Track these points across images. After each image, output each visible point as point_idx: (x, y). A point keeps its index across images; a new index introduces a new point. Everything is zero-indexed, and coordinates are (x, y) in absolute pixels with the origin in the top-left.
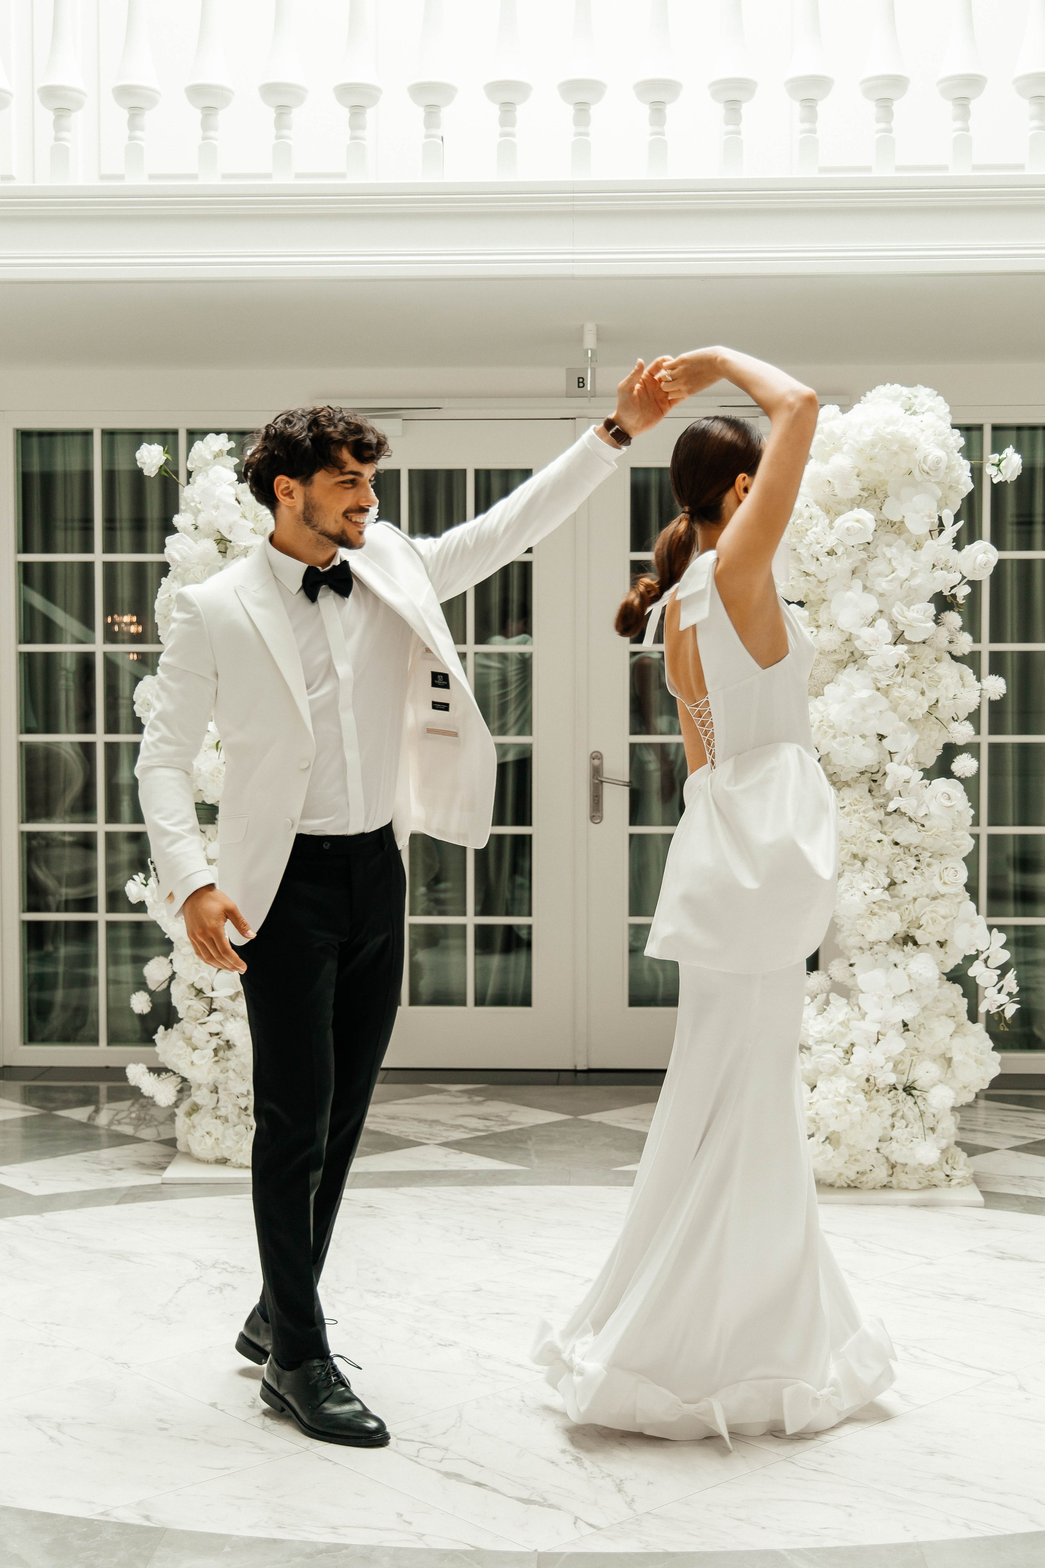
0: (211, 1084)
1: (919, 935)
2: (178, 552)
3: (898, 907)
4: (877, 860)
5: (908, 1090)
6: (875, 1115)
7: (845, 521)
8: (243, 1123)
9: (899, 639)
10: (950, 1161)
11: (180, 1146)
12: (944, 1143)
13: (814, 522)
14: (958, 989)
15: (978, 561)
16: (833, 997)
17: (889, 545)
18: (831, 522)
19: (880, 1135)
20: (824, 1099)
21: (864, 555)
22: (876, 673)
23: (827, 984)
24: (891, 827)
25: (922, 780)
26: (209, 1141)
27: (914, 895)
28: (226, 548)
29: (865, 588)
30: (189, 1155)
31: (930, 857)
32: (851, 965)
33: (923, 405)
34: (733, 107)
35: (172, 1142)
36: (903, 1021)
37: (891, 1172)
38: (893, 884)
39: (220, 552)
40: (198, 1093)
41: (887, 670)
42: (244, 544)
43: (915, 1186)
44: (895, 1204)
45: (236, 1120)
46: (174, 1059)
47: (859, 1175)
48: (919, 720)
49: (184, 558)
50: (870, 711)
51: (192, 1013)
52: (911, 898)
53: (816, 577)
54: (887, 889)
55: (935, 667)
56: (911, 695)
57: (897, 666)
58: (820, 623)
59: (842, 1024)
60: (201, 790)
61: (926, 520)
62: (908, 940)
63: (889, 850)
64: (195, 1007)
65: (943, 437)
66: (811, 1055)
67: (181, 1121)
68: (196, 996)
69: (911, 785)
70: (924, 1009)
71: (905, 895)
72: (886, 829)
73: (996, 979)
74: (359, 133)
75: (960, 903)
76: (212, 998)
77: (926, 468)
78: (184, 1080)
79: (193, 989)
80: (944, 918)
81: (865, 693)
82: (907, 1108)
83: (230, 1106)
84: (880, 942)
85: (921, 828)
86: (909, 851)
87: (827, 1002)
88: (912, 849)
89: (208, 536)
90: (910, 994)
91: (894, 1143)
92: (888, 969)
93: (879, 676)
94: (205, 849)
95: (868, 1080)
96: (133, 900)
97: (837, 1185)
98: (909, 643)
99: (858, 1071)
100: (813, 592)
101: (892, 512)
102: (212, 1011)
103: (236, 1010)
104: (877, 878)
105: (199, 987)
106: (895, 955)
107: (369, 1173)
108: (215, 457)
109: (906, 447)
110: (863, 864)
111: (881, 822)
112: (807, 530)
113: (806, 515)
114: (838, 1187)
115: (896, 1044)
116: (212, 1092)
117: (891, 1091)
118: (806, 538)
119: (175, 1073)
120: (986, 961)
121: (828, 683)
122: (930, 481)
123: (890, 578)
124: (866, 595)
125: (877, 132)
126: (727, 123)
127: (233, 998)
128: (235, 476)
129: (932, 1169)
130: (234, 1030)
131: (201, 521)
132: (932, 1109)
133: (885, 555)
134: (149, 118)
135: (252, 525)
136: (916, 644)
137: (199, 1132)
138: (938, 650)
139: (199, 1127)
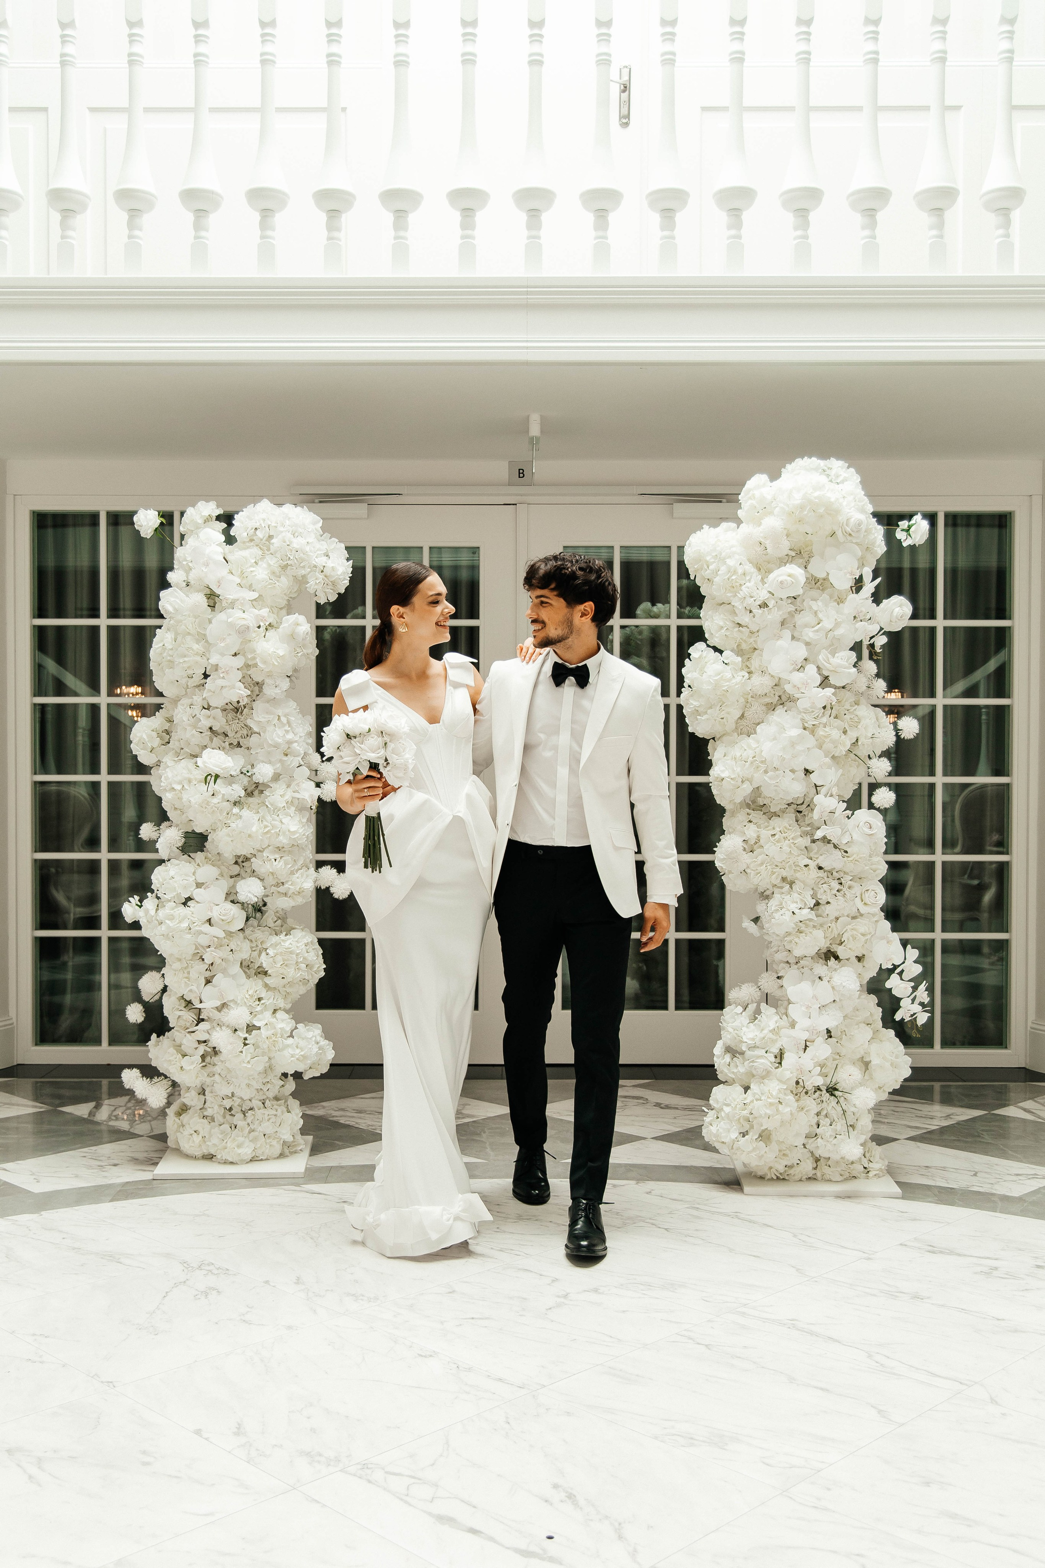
0: (199, 1086)
1: (840, 951)
2: (171, 604)
3: (821, 925)
4: (803, 882)
5: (832, 1090)
6: (802, 1113)
7: (779, 576)
8: (228, 1122)
9: (825, 682)
10: (867, 1155)
11: (171, 1143)
12: (863, 1138)
13: (748, 578)
14: (873, 999)
15: (895, 614)
16: (763, 1006)
17: (815, 600)
18: (763, 579)
19: (808, 1132)
20: (757, 1100)
21: (792, 608)
22: (803, 714)
23: (757, 995)
24: (816, 853)
26: (197, 1139)
27: (837, 914)
28: (215, 603)
29: (793, 638)
30: (178, 1151)
31: (851, 880)
32: (778, 978)
33: (838, 476)
34: (669, 215)
35: (163, 1138)
36: (827, 1029)
37: (816, 1166)
38: (817, 904)
39: (208, 606)
40: (187, 1095)
41: (813, 712)
42: (232, 597)
43: (840, 1178)
44: (822, 1196)
45: (222, 1120)
46: (165, 1065)
47: (787, 1169)
48: (840, 757)
49: (176, 610)
50: (799, 748)
51: (181, 1023)
52: (832, 917)
53: (748, 628)
54: (812, 909)
55: (855, 710)
56: (836, 734)
57: (824, 708)
58: (752, 669)
59: (773, 1031)
61: (848, 576)
62: (829, 955)
63: (814, 873)
64: (184, 1018)
65: (863, 504)
66: (744, 1060)
67: (171, 1123)
68: (185, 1007)
69: (836, 815)
70: (845, 1017)
71: (828, 915)
72: (812, 855)
73: (911, 990)
74: (335, 234)
75: (876, 921)
76: (200, 1009)
77: (848, 529)
78: (174, 1084)
79: (183, 1001)
80: (863, 935)
81: (795, 732)
82: (831, 1107)
83: (216, 1107)
84: (806, 957)
85: (845, 854)
86: (832, 874)
87: (758, 1012)
88: (834, 873)
89: (198, 591)
90: (834, 1004)
91: (819, 1140)
92: (813, 982)
93: (806, 717)
94: (194, 874)
95: (797, 1083)
96: (129, 919)
97: (769, 1177)
98: (836, 687)
99: (788, 1074)
100: (745, 641)
101: (818, 569)
102: (200, 1021)
103: (222, 1020)
104: (805, 900)
105: (188, 999)
106: (820, 969)
107: (342, 1167)
108: (205, 522)
109: (832, 511)
110: (791, 887)
111: (806, 847)
112: (741, 585)
113: (740, 571)
114: (768, 1179)
115: (822, 1050)
116: (199, 1094)
117: (815, 1092)
118: (741, 592)
119: (166, 1077)
120: (901, 974)
121: (759, 724)
122: (852, 542)
123: (816, 628)
124: (795, 643)
125: (795, 239)
126: (662, 229)
127: (219, 1009)
128: (223, 538)
129: (852, 1163)
130: (220, 1038)
131: (192, 578)
132: (853, 1109)
133: (811, 608)
134: (146, 220)
135: (238, 581)
136: (839, 688)
137: (188, 1131)
138: (856, 695)
139: (187, 1126)
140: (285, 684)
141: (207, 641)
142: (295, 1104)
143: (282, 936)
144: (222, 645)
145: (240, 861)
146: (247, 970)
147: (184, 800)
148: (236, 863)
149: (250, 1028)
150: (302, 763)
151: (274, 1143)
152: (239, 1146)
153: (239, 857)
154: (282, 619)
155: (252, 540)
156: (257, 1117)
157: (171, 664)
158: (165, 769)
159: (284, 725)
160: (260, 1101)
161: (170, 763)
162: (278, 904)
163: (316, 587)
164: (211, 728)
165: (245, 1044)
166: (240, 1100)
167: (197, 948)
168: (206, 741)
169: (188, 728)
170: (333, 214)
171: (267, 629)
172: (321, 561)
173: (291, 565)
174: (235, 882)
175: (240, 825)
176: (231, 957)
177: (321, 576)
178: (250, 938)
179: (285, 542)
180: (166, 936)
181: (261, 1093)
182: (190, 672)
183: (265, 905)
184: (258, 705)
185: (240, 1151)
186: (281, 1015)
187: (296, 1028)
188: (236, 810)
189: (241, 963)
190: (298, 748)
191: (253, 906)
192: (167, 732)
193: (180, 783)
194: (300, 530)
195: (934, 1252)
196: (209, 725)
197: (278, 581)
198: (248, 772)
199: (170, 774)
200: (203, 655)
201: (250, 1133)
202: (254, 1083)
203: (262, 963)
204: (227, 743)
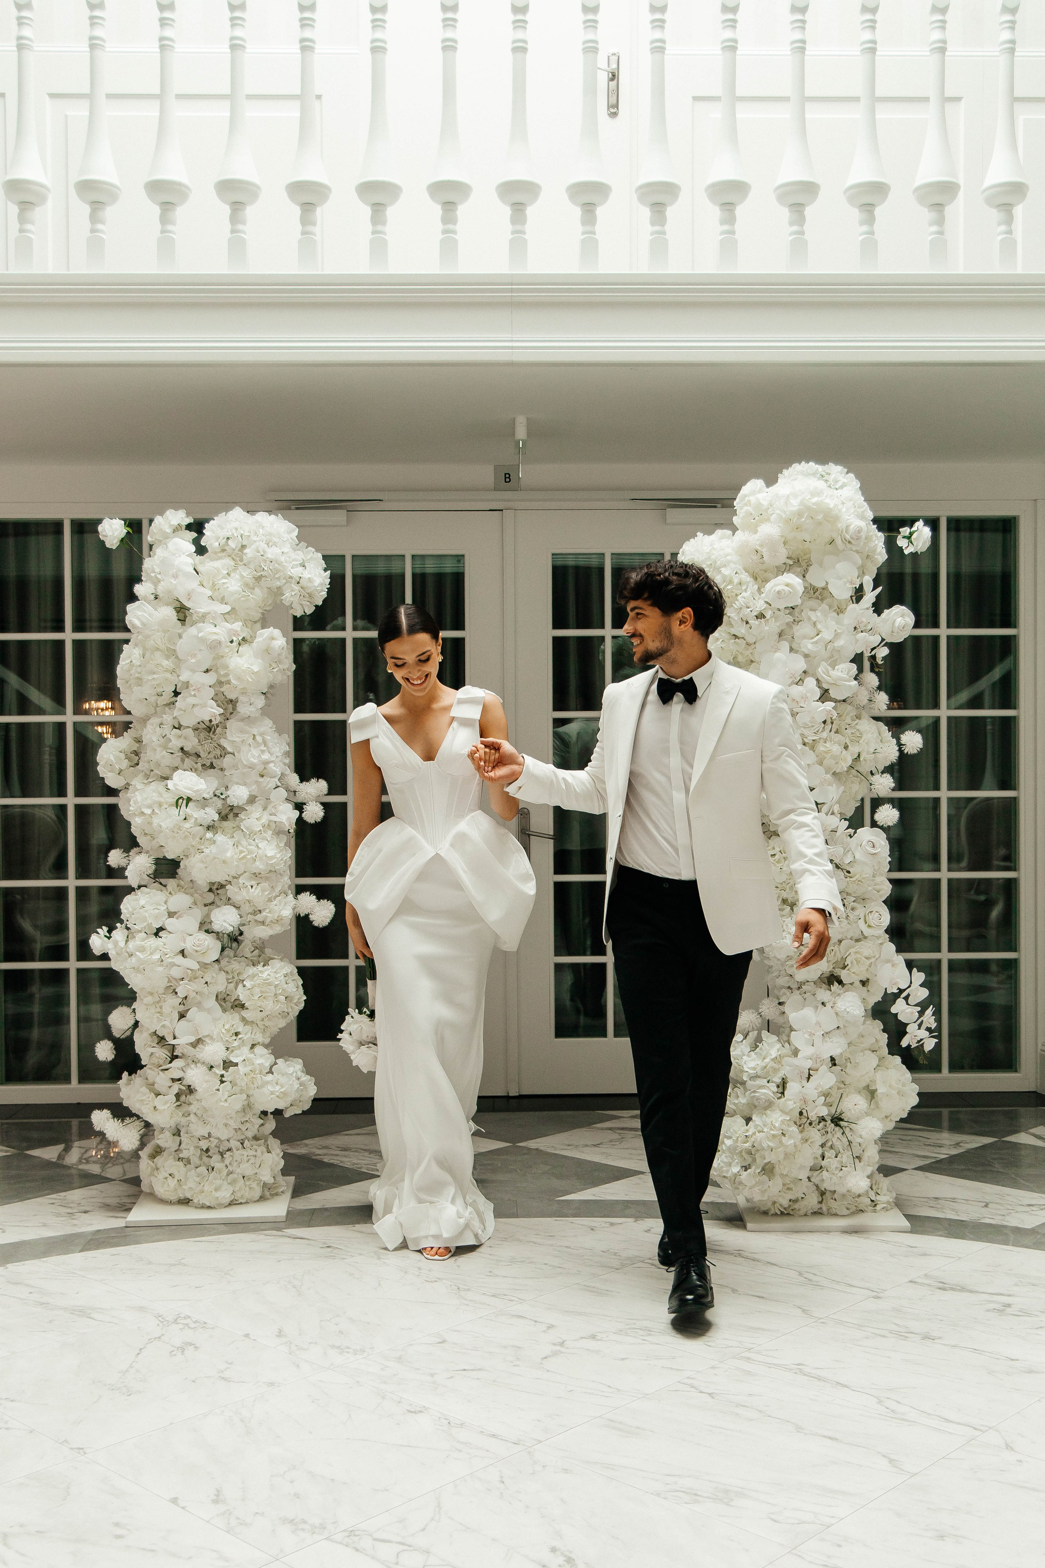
0: (173, 1126)
1: (844, 975)
2: (138, 619)
5: (837, 1120)
6: (806, 1145)
7: (776, 585)
8: (205, 1164)
9: (825, 696)
10: (874, 1187)
11: (144, 1187)
12: (869, 1170)
13: (744, 588)
14: (878, 1025)
15: (897, 624)
16: (764, 1033)
17: (814, 610)
18: (759, 589)
19: (812, 1164)
20: (759, 1132)
21: (790, 619)
22: (802, 729)
23: (758, 1022)
25: (847, 829)
26: (172, 1183)
27: (840, 937)
28: (185, 617)
29: (791, 650)
30: (152, 1196)
31: (854, 902)
32: (780, 1004)
33: (837, 482)
34: (658, 209)
35: (136, 1181)
36: (831, 1057)
37: (820, 1199)
39: (178, 620)
40: (161, 1136)
41: (813, 726)
42: (202, 611)
43: (846, 1213)
44: (828, 1231)
45: (198, 1162)
46: (137, 1105)
47: (791, 1203)
48: (841, 773)
49: (142, 623)
51: (155, 1060)
53: (745, 640)
55: (857, 724)
56: (836, 749)
57: (824, 722)
59: (773, 1060)
60: (162, 846)
61: (848, 585)
62: (832, 980)
64: (157, 1055)
65: (862, 510)
66: (746, 1090)
67: (145, 1165)
68: (158, 1043)
69: (838, 834)
70: (850, 1044)
73: (916, 1015)
74: (310, 228)
75: (881, 944)
76: (174, 1045)
77: (848, 537)
78: (147, 1125)
79: (155, 1037)
80: (867, 958)
82: (835, 1138)
83: (192, 1149)
84: (808, 981)
85: (848, 874)
87: (759, 1040)
89: (168, 604)
90: (838, 1031)
91: (825, 1172)
92: (815, 1008)
94: (166, 903)
95: (801, 1113)
96: (97, 952)
97: (772, 1212)
98: (836, 701)
99: (791, 1105)
100: (742, 654)
101: (816, 578)
102: (174, 1058)
103: (197, 1056)
105: (161, 1035)
106: (823, 994)
107: (326, 1209)
108: (174, 531)
109: (830, 517)
110: (792, 909)
112: (737, 595)
113: (736, 581)
114: (772, 1215)
115: (826, 1079)
116: (174, 1135)
117: (820, 1122)
118: (736, 602)
119: (138, 1117)
120: (906, 998)
122: (852, 550)
123: (814, 640)
124: (793, 654)
125: (791, 234)
126: (653, 224)
127: (194, 1045)
128: (193, 548)
129: (859, 1196)
130: (195, 1076)
131: (160, 590)
132: (859, 1140)
133: (809, 619)
134: (110, 212)
135: (209, 593)
136: (840, 701)
137: (163, 1174)
138: (857, 708)
139: (161, 1169)
140: (261, 702)
141: (177, 657)
142: (275, 1143)
143: (260, 967)
144: (193, 661)
145: (214, 888)
146: (223, 1003)
147: (155, 825)
148: (210, 890)
149: (227, 1064)
150: (280, 785)
151: (254, 1185)
152: (216, 1190)
153: (213, 884)
154: (256, 633)
155: (223, 550)
156: (235, 1159)
157: (139, 681)
158: (134, 792)
159: (259, 744)
160: (239, 1141)
161: (139, 786)
162: (255, 933)
163: (292, 599)
164: (182, 749)
165: (222, 1082)
166: (217, 1141)
167: (169, 981)
168: (177, 762)
169: (159, 749)
170: (308, 208)
171: (239, 644)
172: (297, 572)
173: (266, 577)
174: (210, 911)
175: (214, 851)
176: (205, 990)
177: (297, 588)
178: (226, 969)
179: (258, 552)
180: (136, 969)
181: (239, 1133)
182: (160, 690)
183: (241, 934)
184: (232, 724)
185: (218, 1194)
186: (259, 1050)
187: (276, 1064)
188: (209, 835)
189: (217, 996)
190: (275, 768)
191: (229, 936)
192: (136, 753)
193: (149, 807)
194: (275, 539)
195: (944, 1289)
196: (180, 746)
197: (251, 593)
198: (222, 794)
199: (139, 798)
200: (173, 671)
201: (228, 1175)
202: (231, 1122)
203: (238, 996)
204: (200, 765)
